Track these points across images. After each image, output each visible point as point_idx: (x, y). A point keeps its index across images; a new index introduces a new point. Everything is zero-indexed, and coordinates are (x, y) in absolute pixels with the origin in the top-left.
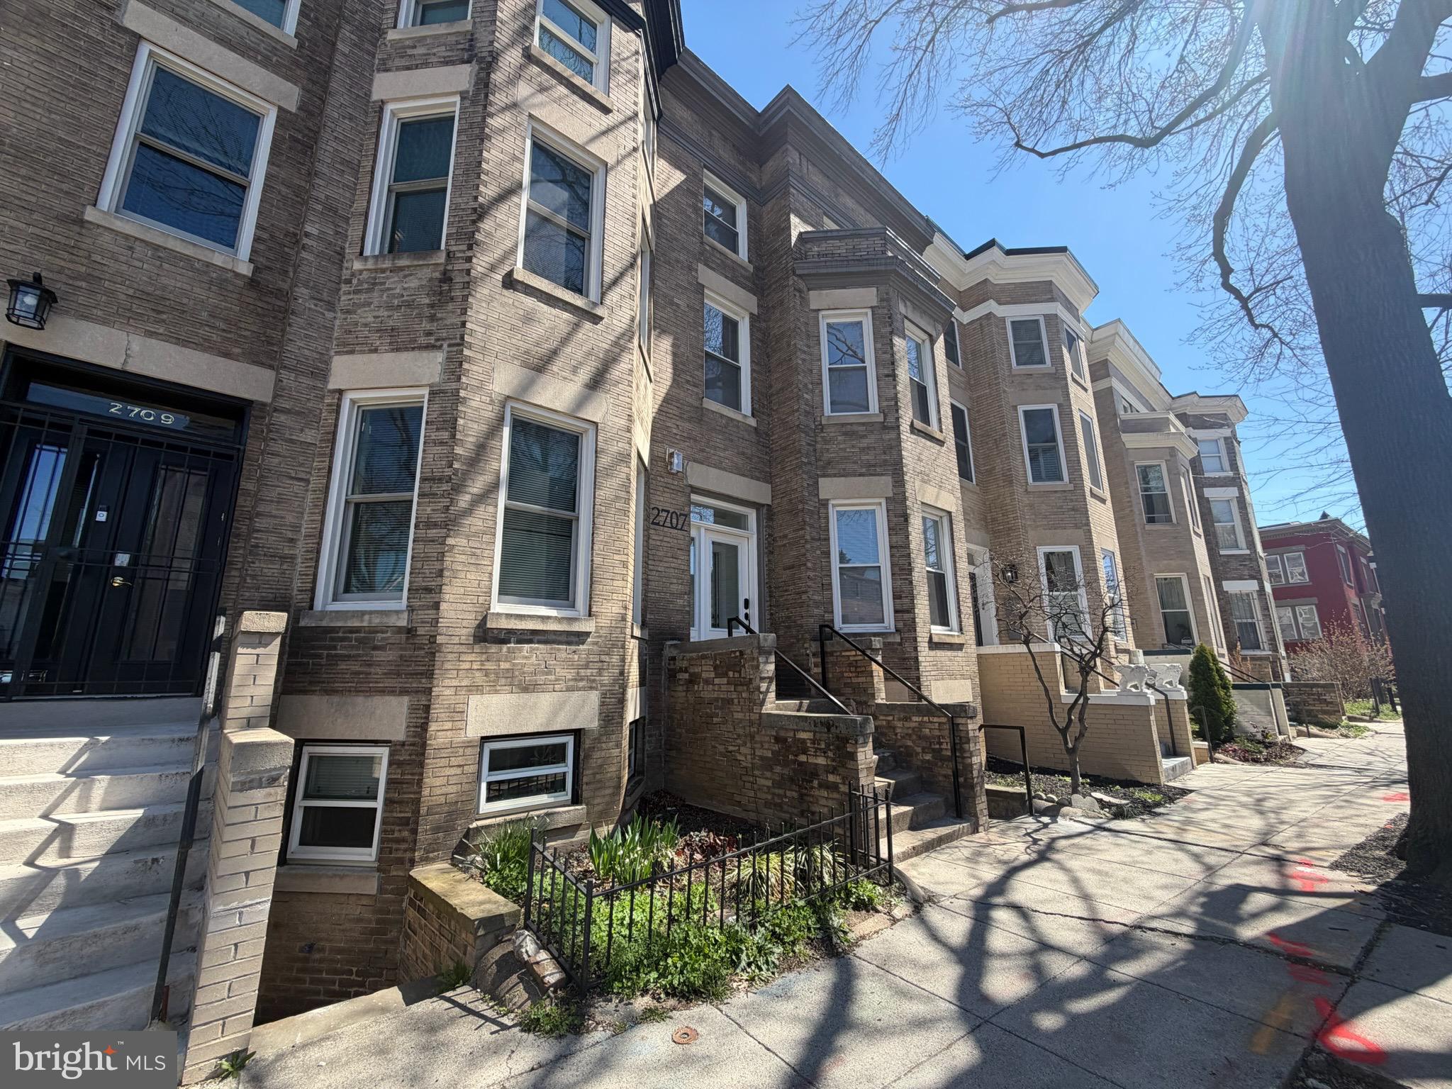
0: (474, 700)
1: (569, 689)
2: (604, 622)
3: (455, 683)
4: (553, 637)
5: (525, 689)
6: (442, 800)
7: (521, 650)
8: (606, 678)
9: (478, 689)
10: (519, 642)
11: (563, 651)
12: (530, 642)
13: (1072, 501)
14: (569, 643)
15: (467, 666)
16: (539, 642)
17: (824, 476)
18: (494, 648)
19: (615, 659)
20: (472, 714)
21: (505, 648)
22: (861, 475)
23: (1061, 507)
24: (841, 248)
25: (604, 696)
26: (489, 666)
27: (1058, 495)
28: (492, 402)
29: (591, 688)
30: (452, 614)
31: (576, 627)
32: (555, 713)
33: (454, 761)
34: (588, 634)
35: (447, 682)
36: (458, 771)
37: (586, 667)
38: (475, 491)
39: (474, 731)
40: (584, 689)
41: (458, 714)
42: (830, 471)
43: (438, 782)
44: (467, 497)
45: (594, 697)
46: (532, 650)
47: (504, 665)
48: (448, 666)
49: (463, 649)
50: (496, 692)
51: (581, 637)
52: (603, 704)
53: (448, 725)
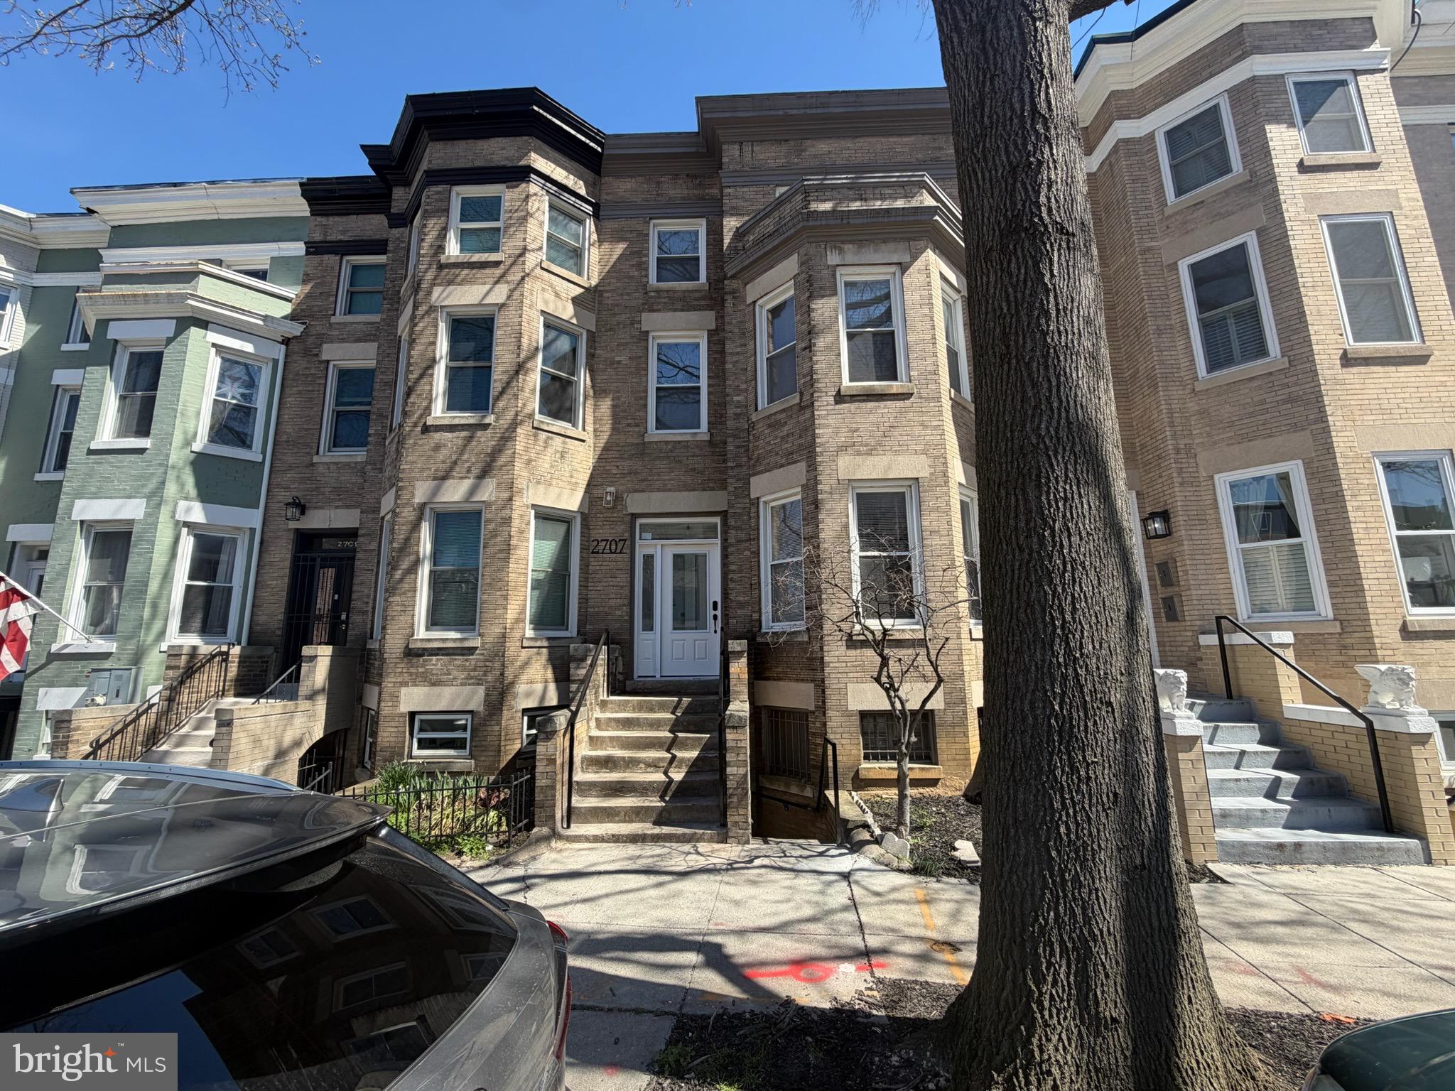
0: (404, 690)
1: (462, 684)
2: (488, 639)
3: (394, 680)
4: (451, 651)
5: (434, 684)
6: (387, 744)
7: (431, 660)
8: (490, 678)
9: (405, 684)
10: (430, 655)
11: (459, 660)
12: (437, 655)
13: (1286, 386)
14: (462, 655)
15: (400, 670)
16: (443, 655)
17: (754, 475)
18: (415, 660)
19: (497, 665)
20: (402, 697)
21: (421, 659)
22: (782, 466)
23: (1264, 402)
24: (769, 225)
25: (487, 689)
26: (412, 670)
27: (1255, 384)
28: (414, 510)
29: (478, 684)
30: (392, 641)
31: (467, 644)
32: (453, 701)
33: (393, 724)
34: (476, 648)
35: (389, 680)
36: (395, 730)
37: (475, 670)
38: (404, 567)
39: (404, 708)
40: (473, 684)
41: (395, 698)
42: (759, 468)
43: (385, 734)
44: (400, 572)
45: (481, 691)
46: (438, 660)
47: (421, 670)
48: (389, 670)
49: (397, 660)
50: (416, 685)
51: (471, 650)
52: (487, 695)
53: (390, 704)
